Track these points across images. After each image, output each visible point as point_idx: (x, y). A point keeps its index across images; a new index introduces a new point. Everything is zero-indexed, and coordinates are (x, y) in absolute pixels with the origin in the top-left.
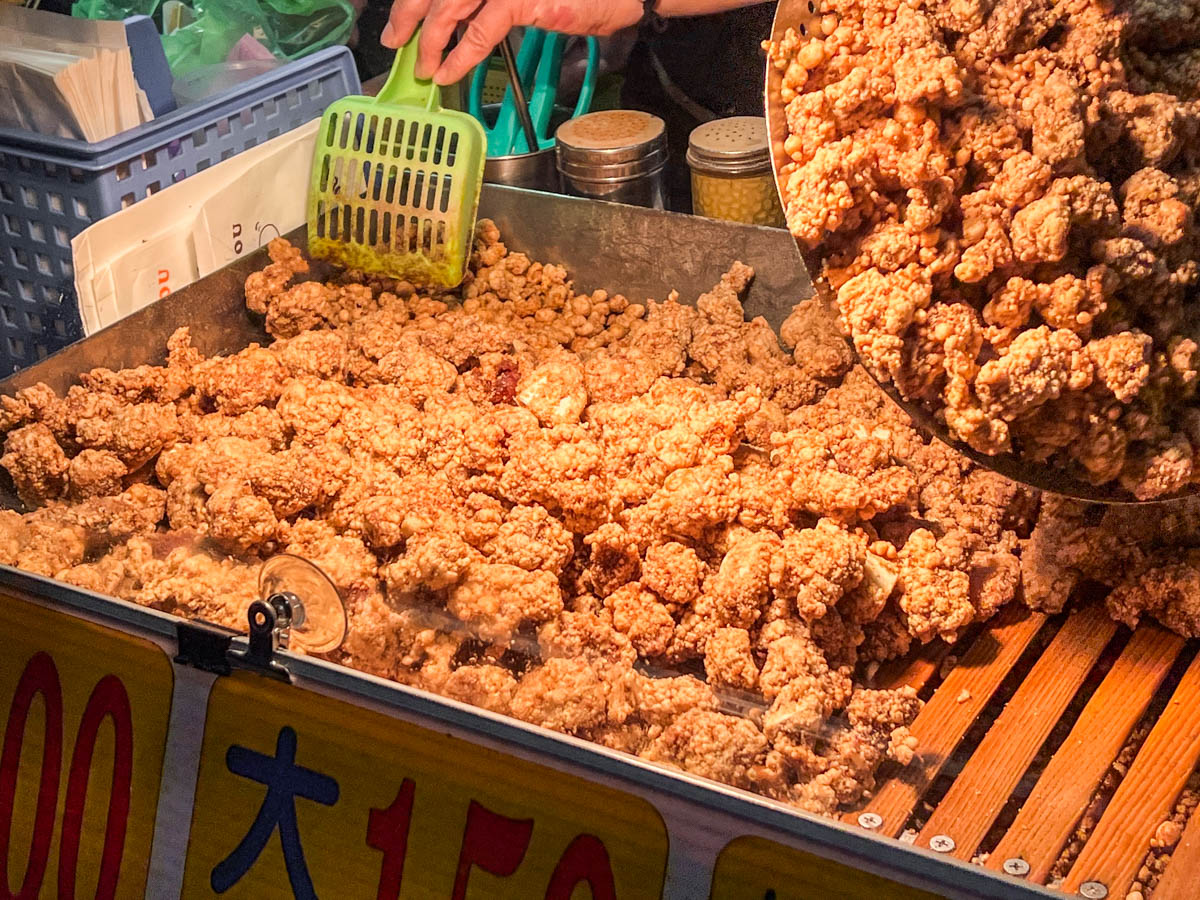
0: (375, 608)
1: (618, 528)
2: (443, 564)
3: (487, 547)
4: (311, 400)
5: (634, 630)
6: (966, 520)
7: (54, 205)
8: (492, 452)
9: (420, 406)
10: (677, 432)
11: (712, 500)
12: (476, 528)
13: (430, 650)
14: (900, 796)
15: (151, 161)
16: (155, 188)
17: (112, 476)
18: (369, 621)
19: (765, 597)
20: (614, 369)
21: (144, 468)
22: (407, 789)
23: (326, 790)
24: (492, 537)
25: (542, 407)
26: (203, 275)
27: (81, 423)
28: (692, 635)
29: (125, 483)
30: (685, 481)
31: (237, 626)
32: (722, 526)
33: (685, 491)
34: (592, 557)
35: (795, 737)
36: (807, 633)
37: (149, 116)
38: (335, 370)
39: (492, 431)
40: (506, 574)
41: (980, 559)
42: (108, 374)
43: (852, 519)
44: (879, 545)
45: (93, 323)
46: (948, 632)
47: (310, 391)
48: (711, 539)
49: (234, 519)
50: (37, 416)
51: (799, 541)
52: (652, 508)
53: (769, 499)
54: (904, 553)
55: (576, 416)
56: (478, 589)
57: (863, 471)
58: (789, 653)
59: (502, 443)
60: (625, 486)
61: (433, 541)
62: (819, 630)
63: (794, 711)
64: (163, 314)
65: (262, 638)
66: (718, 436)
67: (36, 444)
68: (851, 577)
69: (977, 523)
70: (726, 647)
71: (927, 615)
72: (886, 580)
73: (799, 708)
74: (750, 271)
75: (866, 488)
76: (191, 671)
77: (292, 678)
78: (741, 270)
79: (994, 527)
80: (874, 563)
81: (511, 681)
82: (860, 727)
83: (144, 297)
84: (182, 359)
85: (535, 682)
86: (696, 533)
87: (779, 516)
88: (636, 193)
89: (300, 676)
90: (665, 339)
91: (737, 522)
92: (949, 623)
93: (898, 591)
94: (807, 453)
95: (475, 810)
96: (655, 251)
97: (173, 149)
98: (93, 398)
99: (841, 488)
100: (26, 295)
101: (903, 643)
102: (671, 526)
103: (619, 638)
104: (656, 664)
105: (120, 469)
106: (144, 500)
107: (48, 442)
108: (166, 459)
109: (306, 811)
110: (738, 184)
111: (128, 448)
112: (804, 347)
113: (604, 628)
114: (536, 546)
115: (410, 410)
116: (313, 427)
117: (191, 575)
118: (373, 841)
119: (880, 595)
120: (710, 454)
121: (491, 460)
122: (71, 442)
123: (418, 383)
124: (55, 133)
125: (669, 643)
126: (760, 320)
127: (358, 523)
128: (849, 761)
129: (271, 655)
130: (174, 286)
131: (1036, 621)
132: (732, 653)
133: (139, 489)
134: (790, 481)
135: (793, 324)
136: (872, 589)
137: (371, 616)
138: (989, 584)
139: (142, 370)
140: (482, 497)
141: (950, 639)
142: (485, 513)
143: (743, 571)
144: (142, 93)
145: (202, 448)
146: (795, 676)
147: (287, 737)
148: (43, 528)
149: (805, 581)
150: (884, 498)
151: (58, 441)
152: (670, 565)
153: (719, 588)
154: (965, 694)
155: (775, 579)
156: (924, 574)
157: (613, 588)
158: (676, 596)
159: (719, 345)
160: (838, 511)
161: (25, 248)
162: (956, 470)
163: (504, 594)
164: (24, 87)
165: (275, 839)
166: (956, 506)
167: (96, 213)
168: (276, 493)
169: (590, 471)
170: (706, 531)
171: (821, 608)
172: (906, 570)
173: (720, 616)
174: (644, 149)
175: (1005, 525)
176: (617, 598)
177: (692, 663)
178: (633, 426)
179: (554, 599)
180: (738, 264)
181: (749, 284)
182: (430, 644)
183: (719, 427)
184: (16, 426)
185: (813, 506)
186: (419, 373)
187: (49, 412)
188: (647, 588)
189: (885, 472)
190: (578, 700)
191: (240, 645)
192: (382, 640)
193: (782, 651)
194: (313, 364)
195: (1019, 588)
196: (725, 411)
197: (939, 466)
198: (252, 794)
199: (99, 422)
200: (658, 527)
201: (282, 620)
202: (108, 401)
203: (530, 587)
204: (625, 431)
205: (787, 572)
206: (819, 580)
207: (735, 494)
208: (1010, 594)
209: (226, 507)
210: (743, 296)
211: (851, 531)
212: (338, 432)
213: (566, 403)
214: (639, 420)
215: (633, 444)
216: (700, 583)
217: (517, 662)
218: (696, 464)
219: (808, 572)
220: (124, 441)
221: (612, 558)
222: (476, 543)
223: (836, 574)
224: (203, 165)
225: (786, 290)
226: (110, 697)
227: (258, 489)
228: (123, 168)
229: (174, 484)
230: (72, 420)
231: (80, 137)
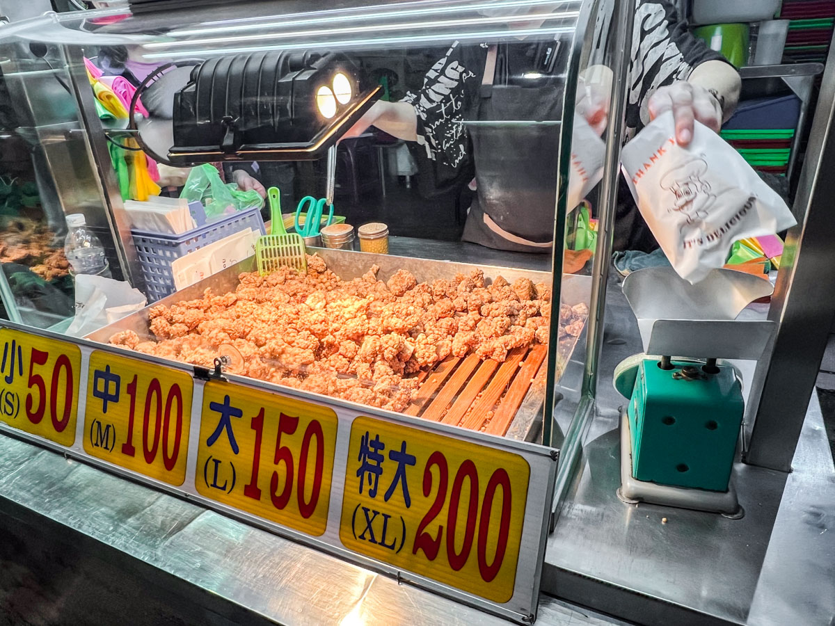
0: (257, 362)
1: (332, 337)
2: (277, 347)
3: (293, 345)
4: (244, 307)
5: (336, 366)
6: (437, 332)
7: (168, 254)
8: (295, 316)
9: (278, 308)
10: (350, 308)
11: (359, 327)
12: (289, 339)
13: (274, 374)
14: (415, 408)
15: (197, 240)
16: (198, 248)
17: (184, 331)
18: (255, 366)
19: (375, 354)
20: (335, 294)
21: (193, 328)
22: (262, 410)
23: (239, 413)
24: (294, 342)
25: (312, 305)
26: (213, 274)
27: (174, 316)
28: (354, 367)
29: (188, 332)
30: (352, 322)
31: (212, 367)
32: (363, 335)
33: (352, 325)
34: (325, 346)
35: (383, 393)
36: (388, 364)
37: (196, 226)
38: (254, 299)
39: (294, 311)
40: (297, 350)
41: (440, 343)
42: (185, 303)
43: (401, 331)
44: (409, 339)
45: (180, 287)
46: (430, 363)
47: (244, 304)
48: (360, 339)
49: (217, 339)
50: (160, 314)
51: (385, 338)
52: (342, 331)
53: (377, 327)
54: (417, 340)
55: (323, 307)
56: (288, 355)
57: (403, 318)
58: (381, 369)
59: (297, 314)
60: (335, 325)
61: (274, 341)
62: (391, 363)
63: (381, 385)
64: (201, 285)
65: (218, 370)
66: (362, 309)
67: (161, 322)
68: (400, 347)
69: (440, 333)
70: (363, 368)
71: (423, 358)
72: (412, 349)
73: (383, 384)
74: (378, 267)
75: (405, 323)
76: (198, 380)
77: (228, 380)
78: (375, 267)
79: (445, 334)
80: (407, 343)
81: (299, 382)
82: (402, 390)
83: (196, 280)
84: (208, 297)
85: (306, 382)
86: (355, 338)
87: (380, 331)
88: (346, 247)
89: (230, 380)
90: (351, 286)
91: (367, 334)
92: (429, 360)
93: (415, 352)
94: (387, 313)
95: (282, 414)
96: (351, 263)
97: (204, 236)
98: (178, 308)
99: (396, 322)
100: (161, 282)
101: (417, 367)
102: (347, 336)
103: (332, 369)
104: (342, 375)
105: (187, 329)
106: (194, 338)
107: (164, 322)
108: (200, 326)
109: (233, 419)
110: (373, 242)
111: (188, 323)
112: (392, 288)
113: (327, 365)
114: (306, 342)
115: (274, 309)
116: (245, 315)
117: (201, 354)
118: (252, 427)
119: (409, 352)
120: (360, 315)
121: (294, 319)
122: (171, 322)
123: (277, 301)
124: (167, 232)
125: (347, 370)
126: (381, 281)
127: (253, 338)
128: (399, 399)
129: (221, 374)
130: (205, 277)
131: (456, 360)
132: (364, 370)
133: (192, 335)
134: (382, 321)
135: (390, 282)
136: (407, 351)
137: (254, 365)
138: (442, 349)
139: (195, 301)
140: (291, 330)
141: (430, 365)
142: (292, 334)
143: (369, 346)
144: (194, 220)
145: (211, 322)
146: (382, 376)
147: (227, 398)
148: (163, 347)
149: (386, 349)
150: (410, 325)
151: (168, 321)
152: (347, 347)
153: (361, 353)
154: (435, 380)
155: (377, 348)
156: (422, 346)
157: (331, 355)
158: (349, 356)
159: (366, 288)
160: (397, 329)
161: (160, 268)
162: (435, 319)
163: (297, 356)
164: (157, 219)
165: (225, 428)
166: (434, 329)
167: (180, 255)
168: (230, 332)
169: (323, 321)
170: (358, 337)
171: (391, 356)
172: (417, 346)
173: (362, 361)
174: (348, 234)
175: (449, 334)
176: (331, 357)
177: (354, 374)
178: (338, 308)
179: (312, 357)
180: (374, 265)
181: (378, 271)
182: (274, 372)
183: (362, 307)
184: (155, 317)
185: (390, 328)
186: (277, 298)
187: (165, 313)
188: (340, 354)
189: (410, 317)
190: (318, 386)
191: (212, 372)
192: (259, 371)
193: (379, 369)
194: (247, 298)
195: (451, 350)
196: (364, 302)
197: (430, 318)
198: (217, 416)
199: (180, 315)
200: (344, 336)
201: (224, 363)
202: (183, 309)
203: (304, 354)
204: (335, 310)
205: (381, 346)
206: (390, 348)
207: (367, 326)
208: (449, 352)
209: (214, 336)
210: (376, 274)
211: (401, 335)
212: (252, 316)
213: (320, 304)
214: (339, 306)
215: (337, 313)
216: (357, 352)
217: (302, 375)
218: (355, 317)
219: (387, 346)
220: (187, 321)
221: (331, 345)
222: (290, 343)
223: (395, 346)
224: (213, 241)
225: (389, 272)
226: (175, 390)
227: (224, 330)
228: (188, 242)
229: (203, 333)
230: (172, 315)
231: (174, 233)
